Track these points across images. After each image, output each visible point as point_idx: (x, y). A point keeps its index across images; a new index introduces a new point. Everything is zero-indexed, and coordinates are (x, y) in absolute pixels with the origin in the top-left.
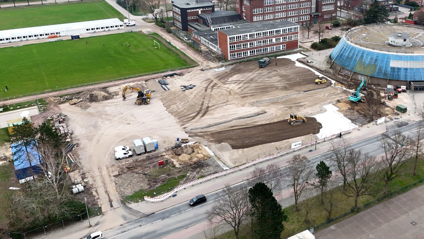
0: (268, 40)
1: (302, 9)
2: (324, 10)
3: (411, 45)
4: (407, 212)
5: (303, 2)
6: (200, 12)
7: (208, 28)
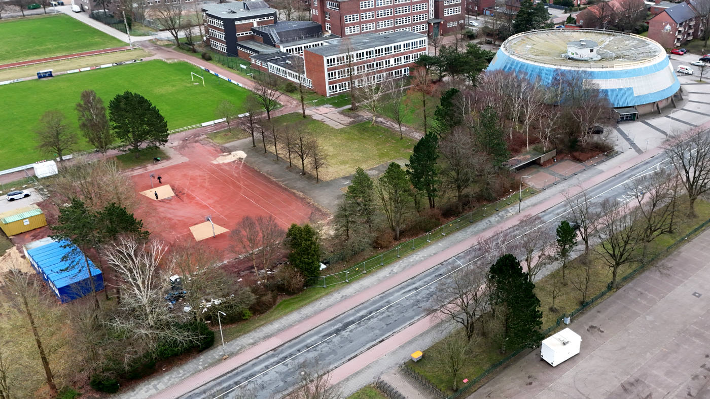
0: (384, 61)
1: (416, 13)
2: (447, 15)
3: (599, 57)
4: (682, 282)
5: (416, 3)
6: (255, 25)
7: (275, 50)
